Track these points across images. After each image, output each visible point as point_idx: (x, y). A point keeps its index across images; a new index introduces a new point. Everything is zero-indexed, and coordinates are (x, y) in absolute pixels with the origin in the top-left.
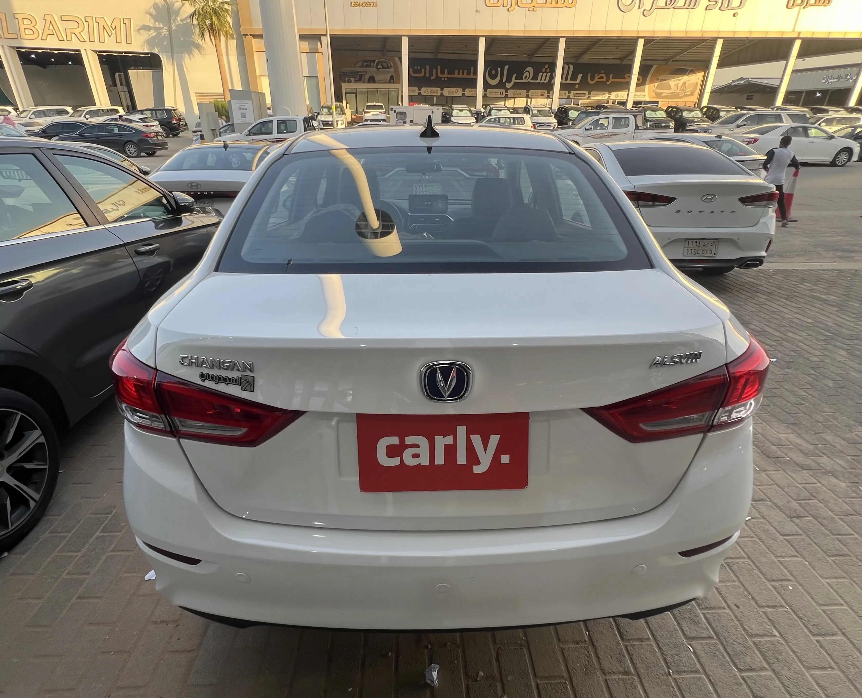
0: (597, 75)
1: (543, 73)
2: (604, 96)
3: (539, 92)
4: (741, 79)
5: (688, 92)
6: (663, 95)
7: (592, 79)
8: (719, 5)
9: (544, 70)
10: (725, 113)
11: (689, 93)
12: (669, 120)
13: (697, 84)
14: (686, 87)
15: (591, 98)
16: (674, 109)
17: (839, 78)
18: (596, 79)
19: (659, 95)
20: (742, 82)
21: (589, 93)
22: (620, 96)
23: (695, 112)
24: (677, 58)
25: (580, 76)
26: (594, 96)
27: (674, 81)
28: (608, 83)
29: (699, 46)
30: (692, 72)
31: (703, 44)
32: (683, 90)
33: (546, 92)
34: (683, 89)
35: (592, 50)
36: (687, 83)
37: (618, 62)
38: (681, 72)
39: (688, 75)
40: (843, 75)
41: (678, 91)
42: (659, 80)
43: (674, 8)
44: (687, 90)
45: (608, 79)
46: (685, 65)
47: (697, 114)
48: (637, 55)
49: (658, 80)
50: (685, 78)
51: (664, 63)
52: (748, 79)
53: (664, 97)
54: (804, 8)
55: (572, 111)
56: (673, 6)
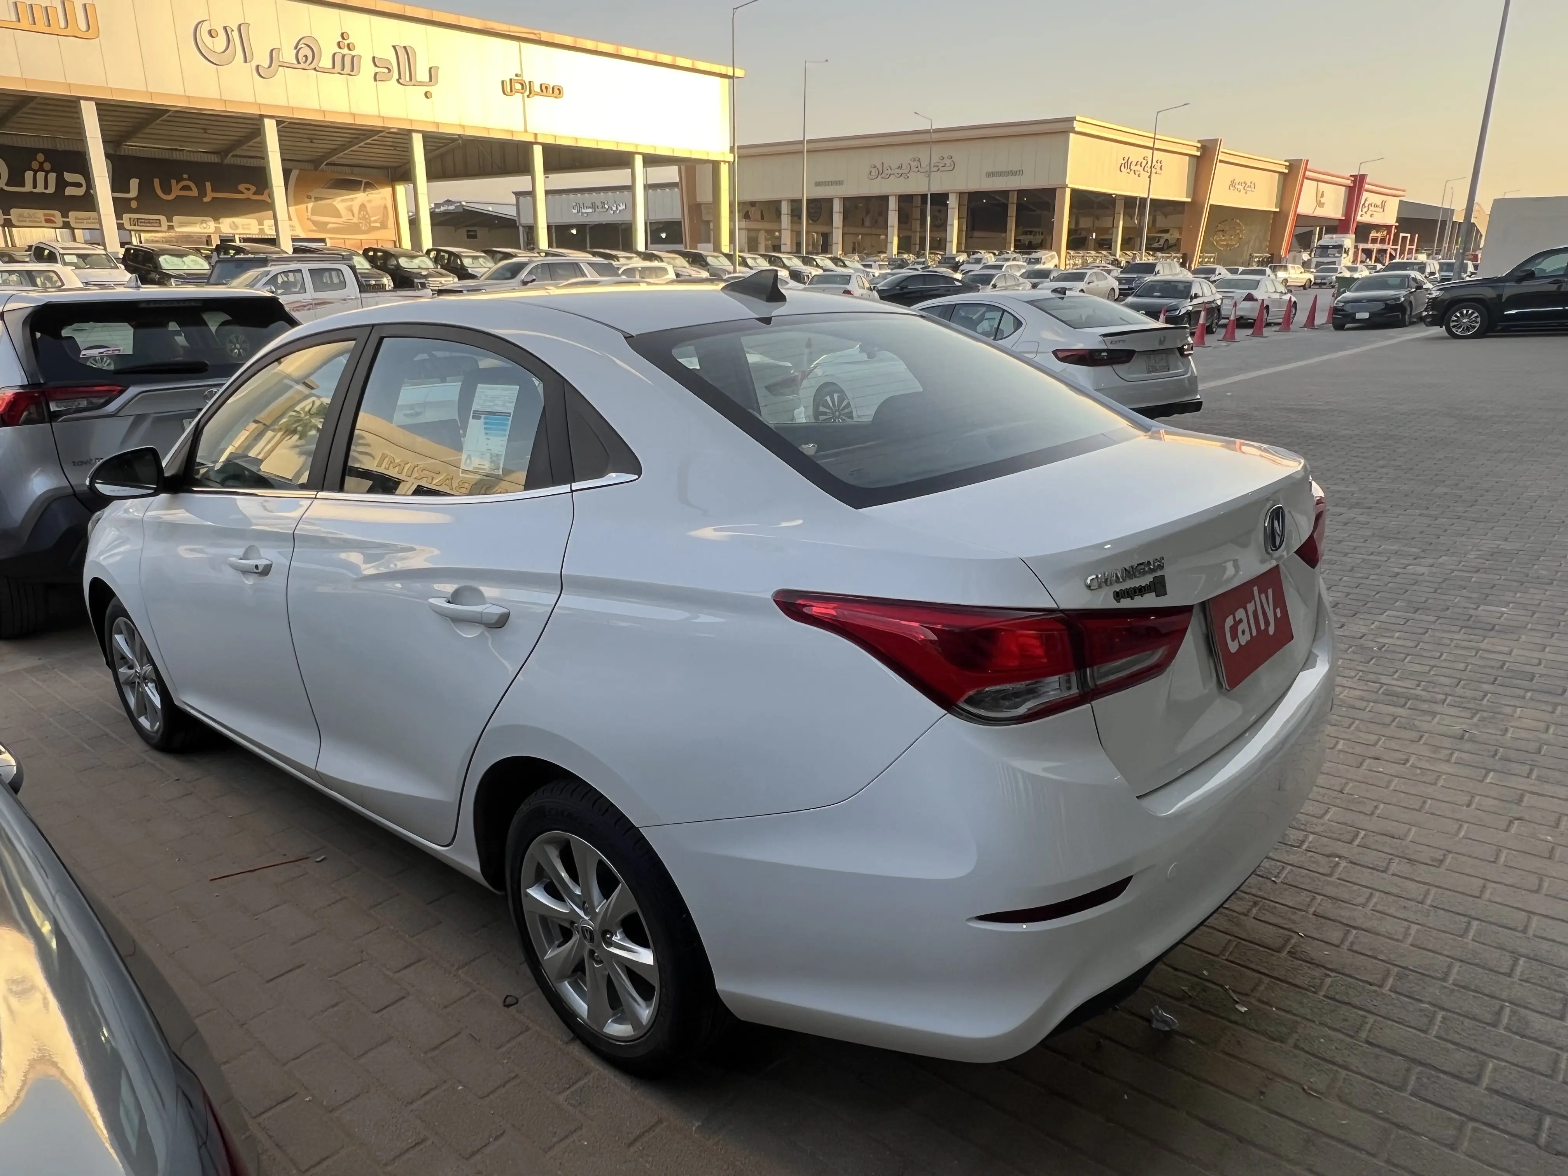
0: (173, 182)
1: (36, 172)
2: (204, 225)
3: (40, 214)
4: (448, 202)
5: (375, 221)
6: (330, 226)
7: (167, 190)
8: (396, 76)
9: (35, 165)
10: (470, 260)
11: (378, 225)
12: (380, 274)
13: (385, 207)
14: (367, 213)
15: (177, 230)
16: (379, 254)
17: (594, 206)
18: (176, 191)
19: (322, 226)
20: (452, 208)
21: (170, 220)
22: (240, 228)
23: (420, 258)
24: (334, 159)
25: (134, 183)
26: (181, 226)
27: (342, 201)
28: (206, 200)
29: (369, 141)
30: (369, 186)
31: (374, 138)
32: (364, 218)
33: (57, 213)
34: (364, 216)
35: (147, 131)
36: (368, 206)
37: (214, 159)
38: (349, 185)
39: (364, 191)
40: (598, 204)
41: (355, 220)
42: (313, 199)
43: (315, 69)
44: (372, 219)
45: (202, 193)
46: (352, 174)
47: (423, 261)
48: (269, 149)
49: (309, 197)
50: (360, 197)
51: (310, 166)
52: (460, 202)
53: (332, 231)
54: (528, 96)
55: (166, 257)
56: (313, 66)
